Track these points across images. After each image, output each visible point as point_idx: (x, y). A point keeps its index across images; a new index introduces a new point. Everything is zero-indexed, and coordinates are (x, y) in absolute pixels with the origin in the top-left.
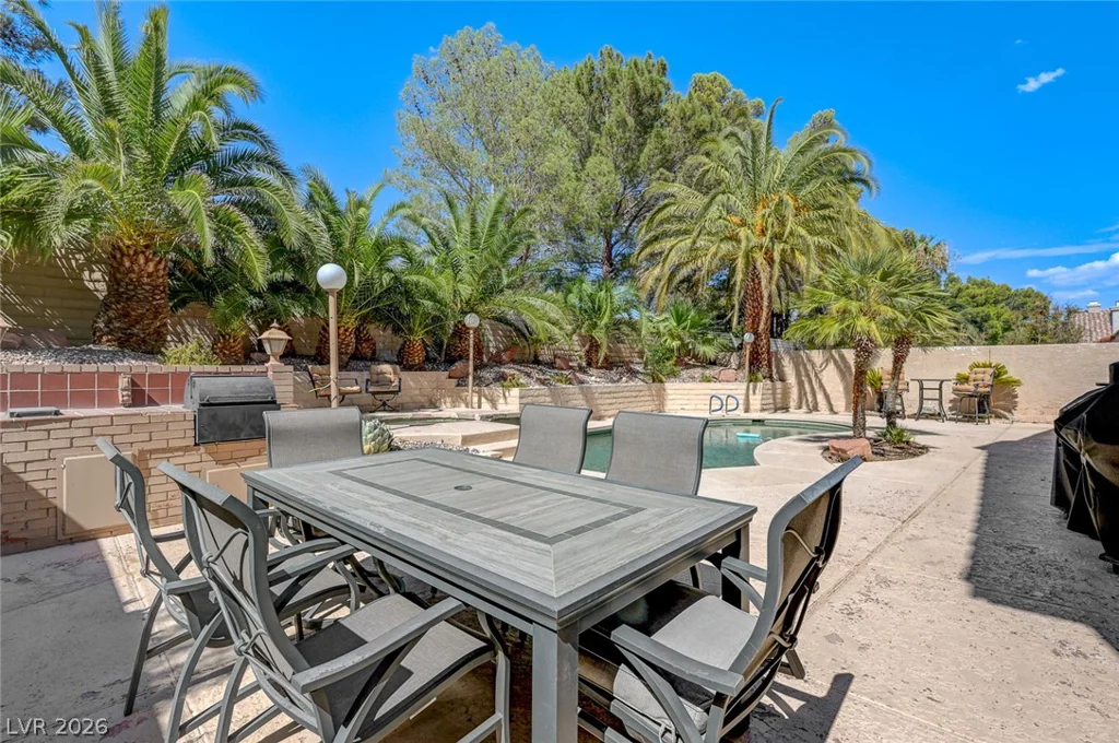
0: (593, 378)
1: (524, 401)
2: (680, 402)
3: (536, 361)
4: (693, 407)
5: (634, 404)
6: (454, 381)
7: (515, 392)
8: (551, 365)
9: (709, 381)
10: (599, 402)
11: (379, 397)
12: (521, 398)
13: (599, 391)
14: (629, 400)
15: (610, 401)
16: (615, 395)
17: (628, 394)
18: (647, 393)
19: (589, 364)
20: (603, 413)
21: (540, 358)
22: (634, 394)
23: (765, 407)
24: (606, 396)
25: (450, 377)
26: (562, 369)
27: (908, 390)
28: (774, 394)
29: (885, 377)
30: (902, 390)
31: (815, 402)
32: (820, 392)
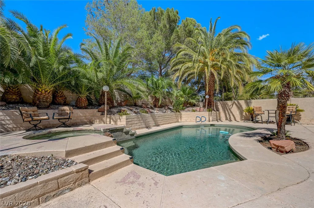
0: (156, 111)
1: (128, 120)
2: (185, 119)
3: (135, 105)
4: (189, 120)
5: (170, 120)
6: (100, 113)
7: (124, 117)
8: (141, 107)
9: (195, 111)
10: (158, 119)
11: (61, 120)
12: (127, 119)
13: (158, 116)
14: (168, 118)
15: (162, 119)
16: (163, 117)
17: (168, 117)
18: (175, 116)
19: (155, 106)
20: (159, 123)
21: (137, 104)
22: (170, 116)
23: (213, 120)
24: (161, 117)
25: (99, 111)
26: (145, 108)
27: (264, 114)
28: (217, 115)
29: (255, 109)
30: (261, 114)
31: (230, 118)
32: (231, 115)
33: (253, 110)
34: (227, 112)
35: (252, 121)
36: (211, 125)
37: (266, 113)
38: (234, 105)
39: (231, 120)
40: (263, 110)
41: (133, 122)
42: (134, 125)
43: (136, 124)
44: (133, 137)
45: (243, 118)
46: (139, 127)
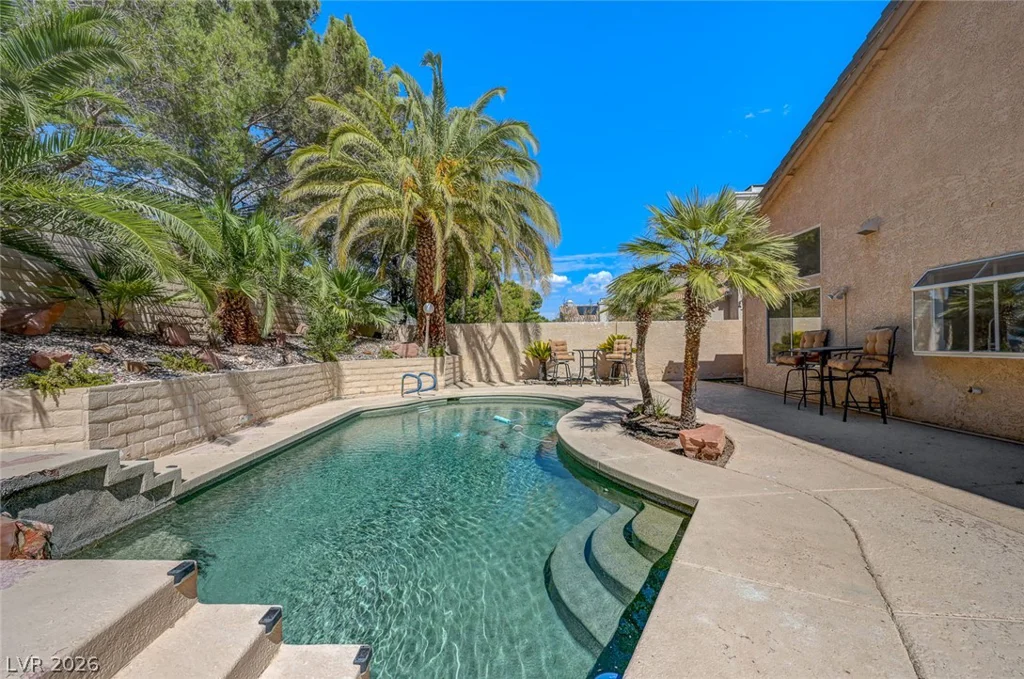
0: (241, 359)
1: (108, 413)
2: (358, 384)
3: (118, 330)
4: (374, 389)
5: (305, 394)
7: (79, 396)
8: (156, 338)
9: (391, 357)
10: (260, 395)
12: (94, 409)
13: (258, 378)
14: (299, 388)
15: (274, 393)
16: (281, 383)
17: (298, 380)
18: (320, 376)
19: (231, 337)
20: (267, 412)
21: (130, 326)
22: (305, 379)
23: (447, 382)
24: (269, 385)
26: (177, 345)
27: (573, 360)
28: (454, 368)
29: (554, 348)
30: (568, 360)
31: (488, 374)
32: (491, 364)
33: (549, 350)
34: (480, 357)
35: (545, 379)
36: (449, 400)
37: (577, 356)
38: (499, 338)
39: (490, 381)
40: (570, 349)
41: (136, 420)
42: (139, 435)
43: (151, 427)
44: (163, 503)
45: (521, 373)
46: (169, 440)
